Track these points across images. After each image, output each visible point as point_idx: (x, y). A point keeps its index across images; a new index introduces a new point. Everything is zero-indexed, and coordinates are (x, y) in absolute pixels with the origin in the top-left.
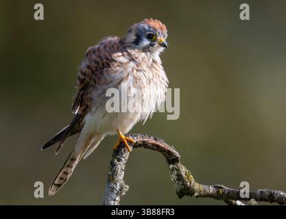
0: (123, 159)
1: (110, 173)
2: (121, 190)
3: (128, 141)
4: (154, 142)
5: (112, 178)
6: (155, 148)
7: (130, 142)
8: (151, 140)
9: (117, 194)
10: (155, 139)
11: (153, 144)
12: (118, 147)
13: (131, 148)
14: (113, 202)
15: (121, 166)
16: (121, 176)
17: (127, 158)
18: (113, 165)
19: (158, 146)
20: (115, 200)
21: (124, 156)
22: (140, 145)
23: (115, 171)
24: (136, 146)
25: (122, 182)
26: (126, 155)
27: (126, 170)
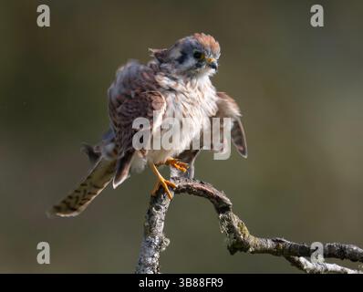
0: (162, 207)
1: (147, 224)
2: (160, 245)
3: (169, 185)
4: (200, 186)
5: (149, 230)
6: (202, 193)
7: (171, 187)
8: (197, 185)
9: (156, 250)
10: (201, 183)
11: (198, 189)
12: (156, 192)
13: (172, 194)
14: (150, 259)
15: (160, 216)
16: (160, 228)
17: (167, 206)
18: (150, 214)
19: (205, 191)
20: (153, 257)
21: (164, 203)
22: (183, 191)
23: (153, 222)
24: (178, 191)
25: (161, 235)
26: (166, 203)
27: (166, 221)
